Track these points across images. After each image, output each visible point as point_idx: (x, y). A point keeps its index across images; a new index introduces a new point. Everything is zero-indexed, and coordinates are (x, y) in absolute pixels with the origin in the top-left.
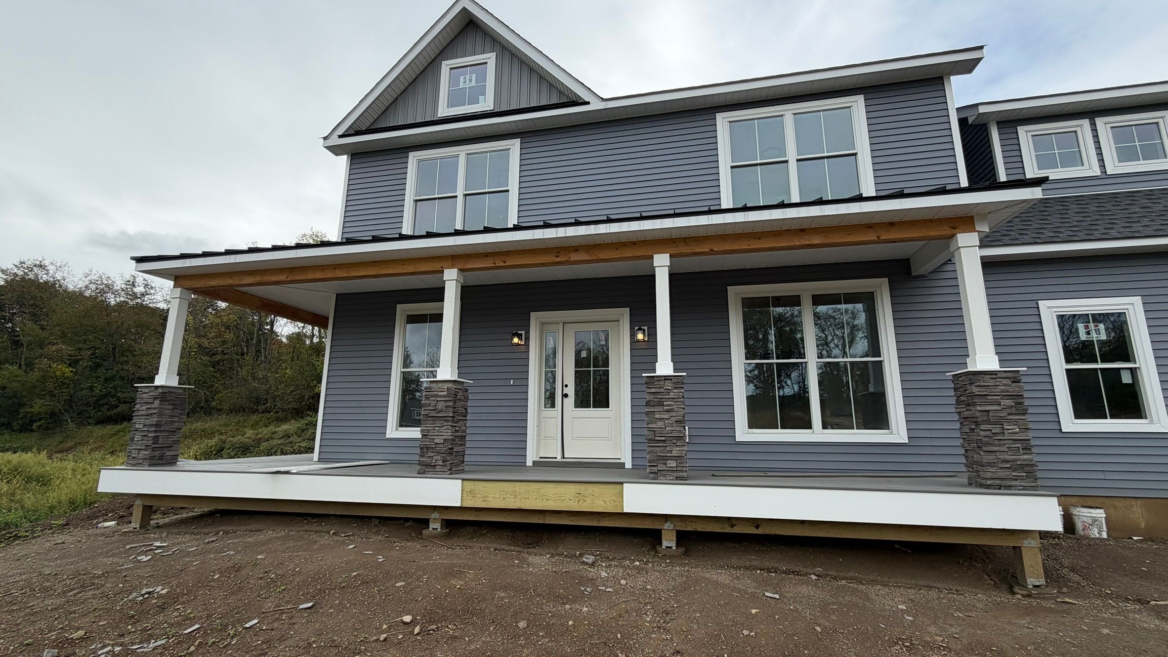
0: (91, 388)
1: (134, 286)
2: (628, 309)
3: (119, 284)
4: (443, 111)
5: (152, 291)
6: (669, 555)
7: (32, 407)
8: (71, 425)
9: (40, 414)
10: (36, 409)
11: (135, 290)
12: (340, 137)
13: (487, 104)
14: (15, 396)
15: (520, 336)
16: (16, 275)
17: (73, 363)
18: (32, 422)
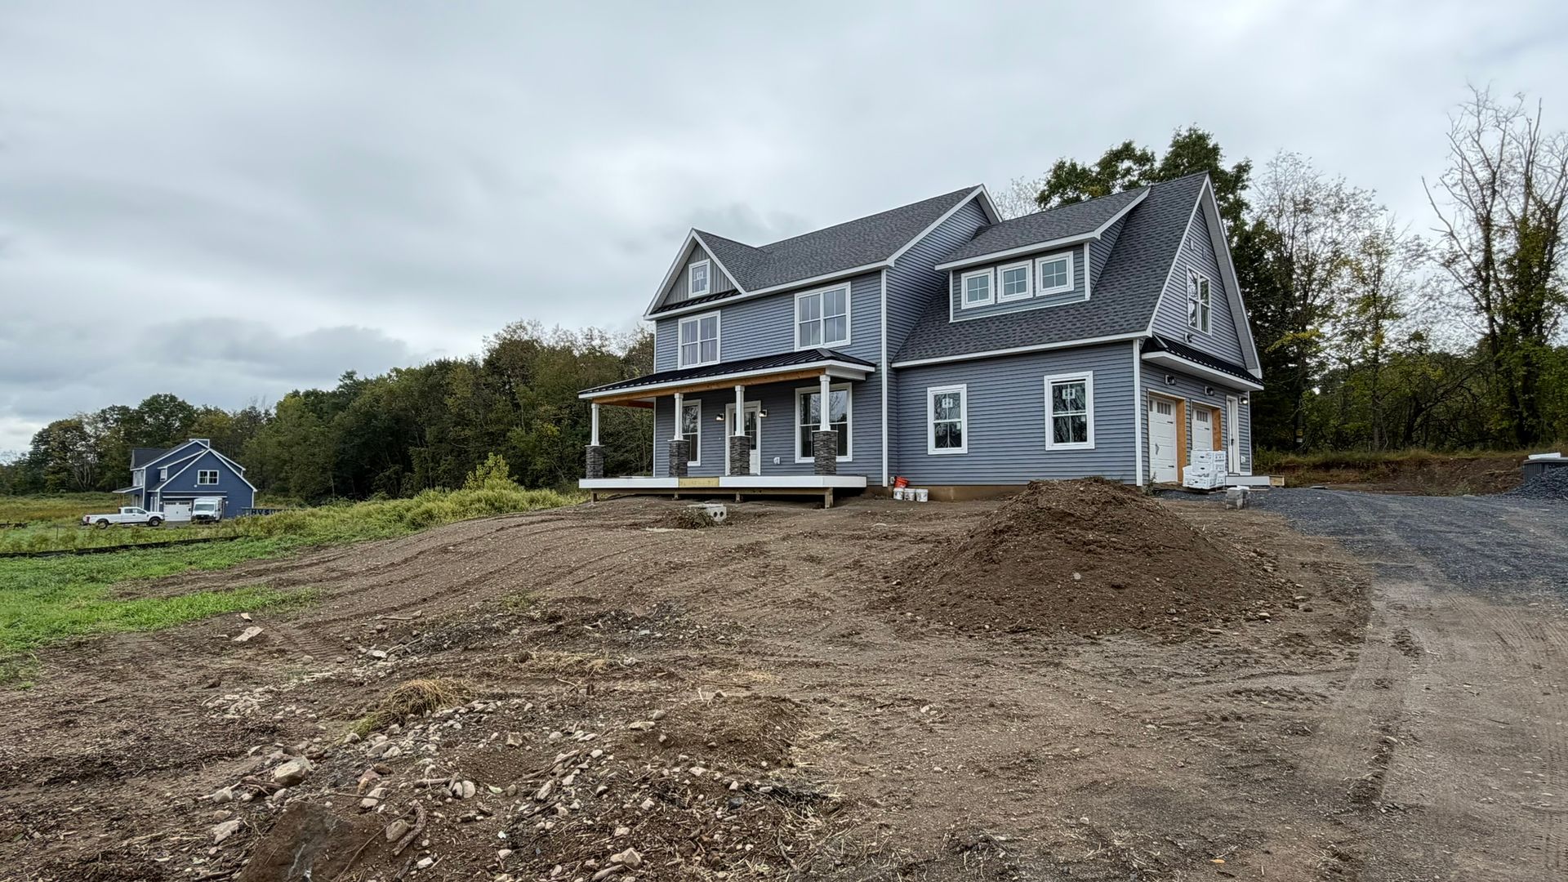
0: (574, 445)
1: (592, 339)
2: (760, 402)
3: (581, 340)
4: (692, 295)
5: (607, 343)
6: (738, 503)
7: (535, 465)
8: (565, 481)
9: (542, 470)
10: (539, 467)
11: (594, 343)
12: (651, 314)
13: (707, 292)
14: (523, 455)
15: (721, 417)
16: (505, 338)
17: (558, 422)
18: (538, 478)
